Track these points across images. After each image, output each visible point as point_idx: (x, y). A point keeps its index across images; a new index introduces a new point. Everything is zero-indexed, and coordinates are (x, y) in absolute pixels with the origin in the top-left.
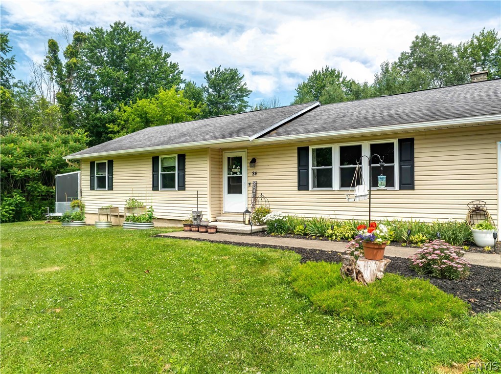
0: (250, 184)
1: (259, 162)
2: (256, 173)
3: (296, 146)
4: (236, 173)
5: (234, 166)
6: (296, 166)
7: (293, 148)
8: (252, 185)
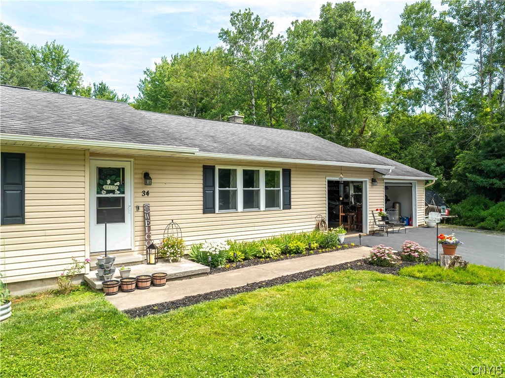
0: (138, 208)
1: (156, 178)
2: (148, 193)
3: (202, 163)
4: (113, 192)
5: (109, 182)
6: (201, 186)
7: (198, 165)
8: (141, 209)
